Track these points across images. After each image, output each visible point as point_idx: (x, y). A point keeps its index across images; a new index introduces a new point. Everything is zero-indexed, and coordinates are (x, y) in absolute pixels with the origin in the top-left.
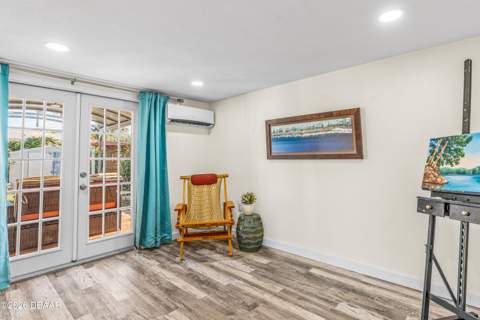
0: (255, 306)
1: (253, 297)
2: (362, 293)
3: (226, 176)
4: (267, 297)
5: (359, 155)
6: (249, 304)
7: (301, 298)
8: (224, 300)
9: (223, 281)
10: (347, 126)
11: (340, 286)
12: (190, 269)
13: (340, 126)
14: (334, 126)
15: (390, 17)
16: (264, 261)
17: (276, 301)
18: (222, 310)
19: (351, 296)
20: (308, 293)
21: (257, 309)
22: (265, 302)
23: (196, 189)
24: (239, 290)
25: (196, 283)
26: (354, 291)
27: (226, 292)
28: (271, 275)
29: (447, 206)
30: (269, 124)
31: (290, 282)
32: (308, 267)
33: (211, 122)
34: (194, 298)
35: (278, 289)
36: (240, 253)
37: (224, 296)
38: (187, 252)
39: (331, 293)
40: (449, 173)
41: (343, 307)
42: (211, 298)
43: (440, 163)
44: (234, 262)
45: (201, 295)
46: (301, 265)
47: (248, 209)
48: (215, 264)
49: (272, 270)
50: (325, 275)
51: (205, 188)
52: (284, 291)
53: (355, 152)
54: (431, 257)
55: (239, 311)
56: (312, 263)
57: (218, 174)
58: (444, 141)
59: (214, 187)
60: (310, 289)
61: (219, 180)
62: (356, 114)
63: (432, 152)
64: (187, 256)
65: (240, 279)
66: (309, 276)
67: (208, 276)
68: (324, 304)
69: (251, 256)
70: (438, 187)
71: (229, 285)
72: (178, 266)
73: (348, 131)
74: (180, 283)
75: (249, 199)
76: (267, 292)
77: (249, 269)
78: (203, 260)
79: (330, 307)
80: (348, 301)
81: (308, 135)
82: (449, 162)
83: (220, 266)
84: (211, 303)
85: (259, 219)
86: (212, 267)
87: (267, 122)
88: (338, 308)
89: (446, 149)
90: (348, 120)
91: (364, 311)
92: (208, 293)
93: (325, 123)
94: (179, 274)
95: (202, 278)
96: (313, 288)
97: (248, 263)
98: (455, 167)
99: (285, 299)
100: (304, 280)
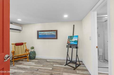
0: (38, 70)
1: (37, 68)
2: (57, 62)
3: (25, 43)
4: (40, 67)
5: (57, 38)
6: (36, 70)
7: (47, 66)
8: (30, 71)
9: (28, 67)
10: (55, 33)
11: (53, 62)
12: (17, 67)
13: (54, 33)
14: (53, 33)
15: (66, 16)
16: (37, 61)
17: (42, 68)
18: (30, 73)
19: (55, 63)
20: (48, 65)
21: (39, 70)
22: (40, 69)
23: (17, 47)
24: (33, 68)
25: (21, 69)
26: (55, 62)
27: (30, 69)
28: (39, 63)
29: (71, 46)
30: (38, 32)
31: (44, 63)
32: (46, 60)
33: (21, 29)
34: (22, 73)
35: (42, 65)
36: (30, 60)
37: (30, 70)
38: (15, 63)
39: (52, 63)
40: (71, 41)
41: (54, 65)
42: (26, 71)
43: (70, 40)
44: (29, 62)
45: (23, 71)
46: (45, 60)
47: (32, 50)
48: (24, 64)
49: (39, 62)
50: (50, 61)
51: (20, 46)
52: (43, 65)
53: (56, 38)
54: (68, 55)
55: (35, 72)
56: (47, 59)
57: (23, 43)
58: (70, 36)
59: (22, 46)
60: (48, 64)
61: (24, 44)
62: (57, 31)
63: (69, 38)
64: (15, 64)
65: (32, 65)
66: (47, 61)
67: (24, 67)
68: (51, 66)
69: (33, 60)
70: (69, 44)
71: (30, 67)
72: (13, 67)
73: (55, 34)
74: (16, 71)
75: (33, 48)
76: (40, 66)
77: (34, 63)
78: (21, 64)
79: (52, 66)
80: (55, 64)
81: (47, 34)
82: (71, 40)
83: (26, 64)
84: (27, 73)
85: (35, 52)
86: (24, 65)
87: (37, 31)
88: (54, 66)
89: (70, 38)
90: (55, 32)
91: (58, 65)
92: (25, 70)
93: (51, 32)
94: (15, 69)
95: (22, 68)
96: (49, 63)
97: (33, 62)
98: (72, 41)
99: (44, 67)
100: (47, 63)
